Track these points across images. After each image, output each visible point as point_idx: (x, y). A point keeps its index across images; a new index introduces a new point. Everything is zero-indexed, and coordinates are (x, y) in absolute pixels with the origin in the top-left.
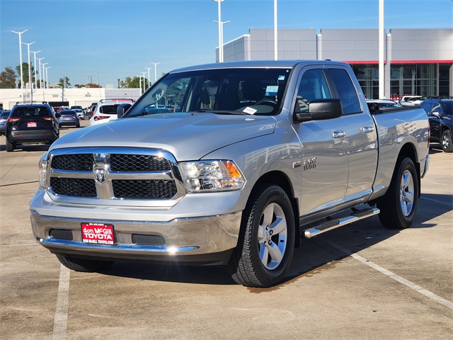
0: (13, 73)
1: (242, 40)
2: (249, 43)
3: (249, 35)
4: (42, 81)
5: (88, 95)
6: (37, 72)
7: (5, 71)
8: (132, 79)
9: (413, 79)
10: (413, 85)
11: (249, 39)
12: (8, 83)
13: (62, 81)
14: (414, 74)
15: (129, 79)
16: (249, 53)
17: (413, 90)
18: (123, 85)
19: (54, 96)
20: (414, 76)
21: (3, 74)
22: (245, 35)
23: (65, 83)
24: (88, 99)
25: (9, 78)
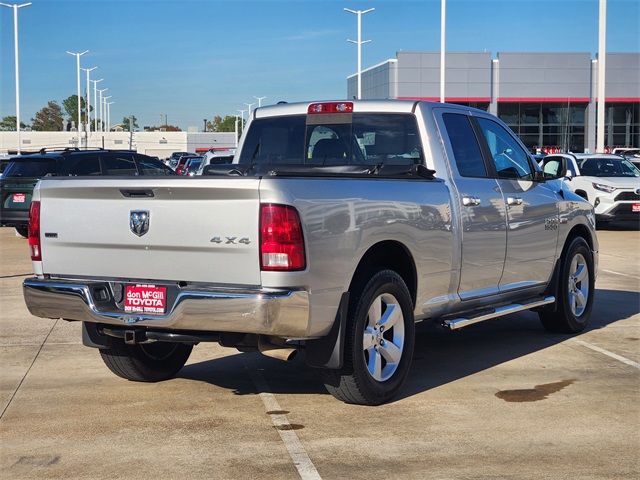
0: (59, 110)
1: (386, 68)
2: (396, 71)
3: (395, 60)
4: (99, 121)
5: (163, 142)
6: (92, 109)
7: (47, 106)
8: (223, 118)
9: (628, 124)
10: (628, 132)
11: (396, 66)
12: (53, 123)
13: (126, 121)
14: (629, 117)
15: (218, 120)
16: (396, 86)
17: (628, 140)
18: (211, 127)
19: (117, 142)
20: (629, 121)
21: (45, 110)
22: (390, 60)
23: (131, 124)
24: (163, 146)
25: (53, 117)
